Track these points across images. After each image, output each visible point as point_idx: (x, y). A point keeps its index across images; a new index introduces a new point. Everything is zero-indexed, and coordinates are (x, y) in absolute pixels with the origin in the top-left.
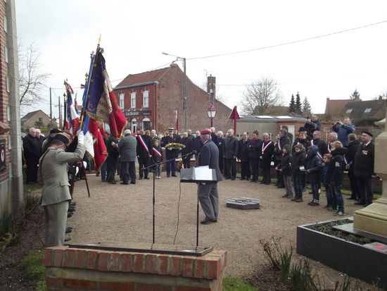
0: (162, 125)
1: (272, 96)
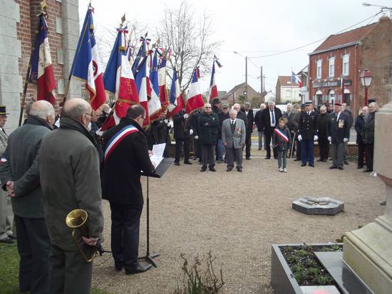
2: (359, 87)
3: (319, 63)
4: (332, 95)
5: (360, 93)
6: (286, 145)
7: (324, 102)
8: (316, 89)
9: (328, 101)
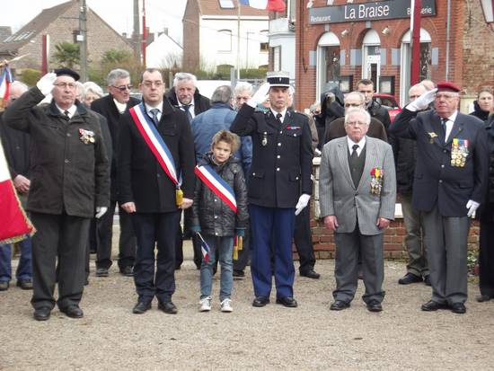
0: (481, 59)
2: (462, 22)
4: (372, 49)
5: (466, 43)
6: (228, 222)
7: (344, 72)
8: (320, 29)
9: (359, 68)
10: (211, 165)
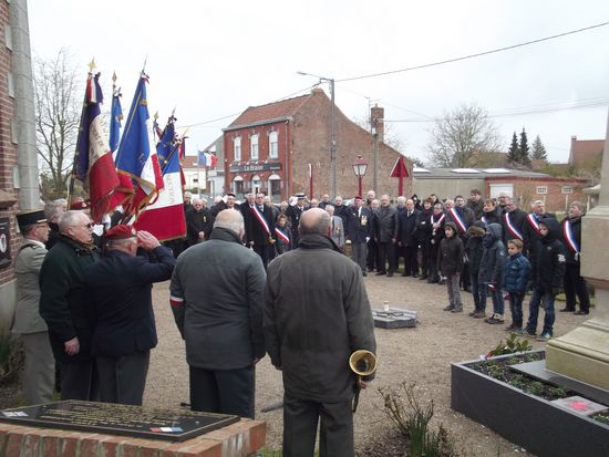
1: (479, 137)
2: (292, 172)
3: (238, 142)
4: (256, 182)
5: (293, 180)
8: (235, 174)
10: (279, 227)
